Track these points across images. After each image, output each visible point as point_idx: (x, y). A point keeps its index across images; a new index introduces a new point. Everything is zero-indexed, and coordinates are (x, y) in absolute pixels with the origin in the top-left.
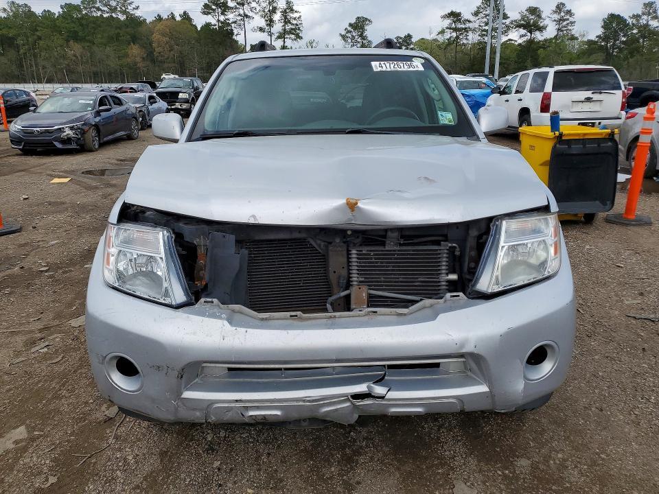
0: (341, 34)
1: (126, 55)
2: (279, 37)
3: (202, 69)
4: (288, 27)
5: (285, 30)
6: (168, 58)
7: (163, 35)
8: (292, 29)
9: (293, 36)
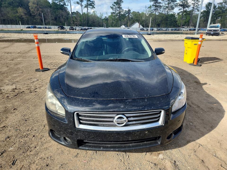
0: (111, 7)
1: (17, 12)
2: (85, 7)
3: (53, 20)
4: (89, 3)
5: (88, 4)
6: (37, 14)
7: (34, 3)
8: (90, 4)
9: (91, 7)
